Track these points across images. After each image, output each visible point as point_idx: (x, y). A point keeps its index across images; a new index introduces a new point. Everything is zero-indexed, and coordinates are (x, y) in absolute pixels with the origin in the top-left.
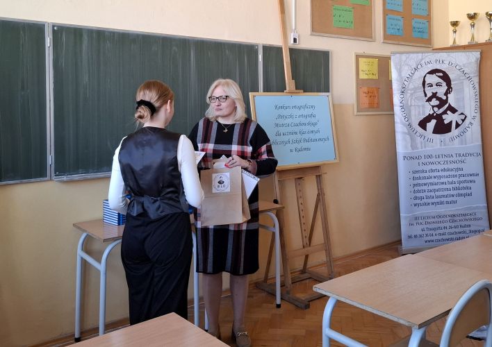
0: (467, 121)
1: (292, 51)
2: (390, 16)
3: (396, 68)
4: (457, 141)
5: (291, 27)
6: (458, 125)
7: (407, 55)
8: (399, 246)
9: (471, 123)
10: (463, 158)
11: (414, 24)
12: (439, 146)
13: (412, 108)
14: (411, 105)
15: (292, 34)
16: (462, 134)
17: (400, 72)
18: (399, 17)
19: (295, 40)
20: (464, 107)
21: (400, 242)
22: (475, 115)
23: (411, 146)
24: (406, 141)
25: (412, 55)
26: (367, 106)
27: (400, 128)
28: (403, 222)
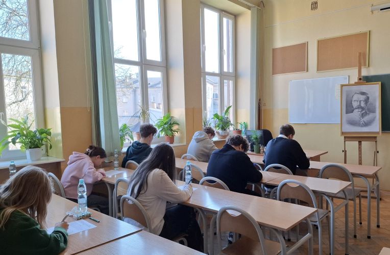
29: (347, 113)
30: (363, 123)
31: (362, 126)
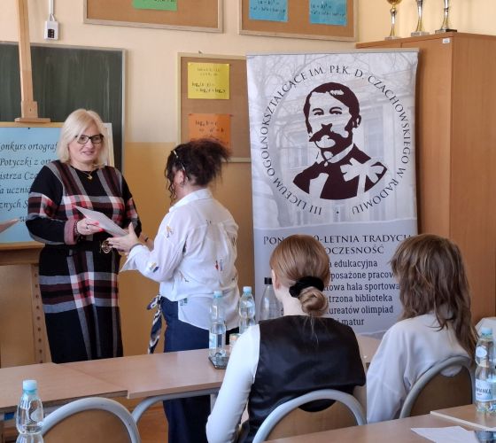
0: (387, 178)
3: (256, 81)
4: (367, 212)
5: (45, 10)
6: (369, 185)
7: (278, 58)
9: (395, 182)
10: (378, 244)
12: (331, 222)
13: (282, 150)
14: (281, 147)
15: (44, 23)
16: (377, 200)
17: (262, 87)
19: (51, 33)
20: (382, 152)
22: (403, 166)
23: (279, 219)
24: (269, 209)
27: (261, 187)
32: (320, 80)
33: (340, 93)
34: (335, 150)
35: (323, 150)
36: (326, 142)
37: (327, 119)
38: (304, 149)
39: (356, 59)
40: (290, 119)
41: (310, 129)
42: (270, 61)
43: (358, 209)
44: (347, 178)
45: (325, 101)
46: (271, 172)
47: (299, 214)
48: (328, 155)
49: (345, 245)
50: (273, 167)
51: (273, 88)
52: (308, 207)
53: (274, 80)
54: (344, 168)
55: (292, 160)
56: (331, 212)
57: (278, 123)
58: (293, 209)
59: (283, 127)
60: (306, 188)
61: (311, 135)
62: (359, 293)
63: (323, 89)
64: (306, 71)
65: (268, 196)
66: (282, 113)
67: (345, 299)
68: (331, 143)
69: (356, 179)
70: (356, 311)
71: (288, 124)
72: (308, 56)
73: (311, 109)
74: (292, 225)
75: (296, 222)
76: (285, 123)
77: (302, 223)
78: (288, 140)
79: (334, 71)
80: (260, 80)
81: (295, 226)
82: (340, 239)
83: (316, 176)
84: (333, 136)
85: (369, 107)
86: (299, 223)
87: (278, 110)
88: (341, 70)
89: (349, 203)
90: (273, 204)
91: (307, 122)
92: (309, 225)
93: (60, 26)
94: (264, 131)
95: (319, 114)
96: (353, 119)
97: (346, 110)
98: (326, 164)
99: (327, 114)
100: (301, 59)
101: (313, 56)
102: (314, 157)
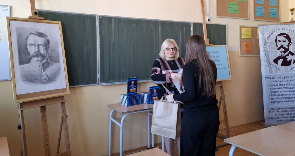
1: (207, 25)
2: (257, 7)
3: (261, 33)
5: (207, 13)
7: (267, 26)
8: (263, 123)
11: (270, 10)
12: (284, 72)
13: (270, 53)
14: (269, 52)
15: (207, 17)
17: (263, 35)
18: (262, 7)
19: (209, 20)
21: (264, 120)
23: (270, 72)
24: (266, 69)
25: (269, 26)
26: (245, 52)
27: (263, 63)
28: (265, 111)
29: (21, 63)
30: (46, 77)
31: (44, 83)
32: (280, 32)
33: (285, 36)
34: (284, 52)
35: (281, 52)
36: (282, 50)
37: (282, 43)
38: (276, 52)
39: (289, 26)
40: (271, 43)
41: (277, 46)
42: (265, 27)
43: (292, 69)
44: (288, 60)
45: (281, 38)
46: (267, 59)
47: (275, 70)
48: (283, 53)
49: (288, 79)
50: (267, 57)
51: (266, 35)
52: (278, 68)
53: (267, 32)
54: (287, 57)
55: (272, 55)
56: (284, 70)
57: (268, 45)
58: (273, 69)
59: (270, 46)
60: (277, 63)
61: (278, 48)
62: (293, 93)
63: (281, 35)
64: (275, 30)
65: (266, 66)
66: (269, 42)
67: (289, 95)
68: (283, 50)
69: (291, 60)
70: (292, 98)
71: (271, 45)
72: (276, 26)
73: (277, 40)
74: (273, 73)
75: (274, 73)
76: (270, 45)
77: (276, 73)
78: (271, 50)
79: (283, 29)
80: (262, 32)
81: (274, 74)
82: (287, 77)
83: (279, 60)
84: (284, 48)
85: (294, 40)
86: (275, 73)
87: (268, 41)
88: (285, 29)
89: (289, 67)
90: (268, 68)
91: (276, 44)
92: (278, 74)
93: (211, 18)
94: (264, 47)
95: (280, 42)
96: (289, 43)
97: (287, 41)
98: (282, 56)
99: (282, 42)
100: (274, 26)
101: (277, 26)
102: (279, 54)
